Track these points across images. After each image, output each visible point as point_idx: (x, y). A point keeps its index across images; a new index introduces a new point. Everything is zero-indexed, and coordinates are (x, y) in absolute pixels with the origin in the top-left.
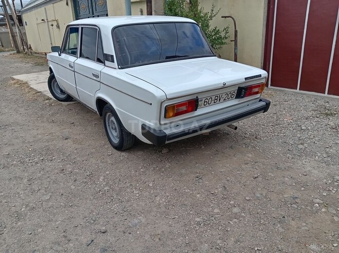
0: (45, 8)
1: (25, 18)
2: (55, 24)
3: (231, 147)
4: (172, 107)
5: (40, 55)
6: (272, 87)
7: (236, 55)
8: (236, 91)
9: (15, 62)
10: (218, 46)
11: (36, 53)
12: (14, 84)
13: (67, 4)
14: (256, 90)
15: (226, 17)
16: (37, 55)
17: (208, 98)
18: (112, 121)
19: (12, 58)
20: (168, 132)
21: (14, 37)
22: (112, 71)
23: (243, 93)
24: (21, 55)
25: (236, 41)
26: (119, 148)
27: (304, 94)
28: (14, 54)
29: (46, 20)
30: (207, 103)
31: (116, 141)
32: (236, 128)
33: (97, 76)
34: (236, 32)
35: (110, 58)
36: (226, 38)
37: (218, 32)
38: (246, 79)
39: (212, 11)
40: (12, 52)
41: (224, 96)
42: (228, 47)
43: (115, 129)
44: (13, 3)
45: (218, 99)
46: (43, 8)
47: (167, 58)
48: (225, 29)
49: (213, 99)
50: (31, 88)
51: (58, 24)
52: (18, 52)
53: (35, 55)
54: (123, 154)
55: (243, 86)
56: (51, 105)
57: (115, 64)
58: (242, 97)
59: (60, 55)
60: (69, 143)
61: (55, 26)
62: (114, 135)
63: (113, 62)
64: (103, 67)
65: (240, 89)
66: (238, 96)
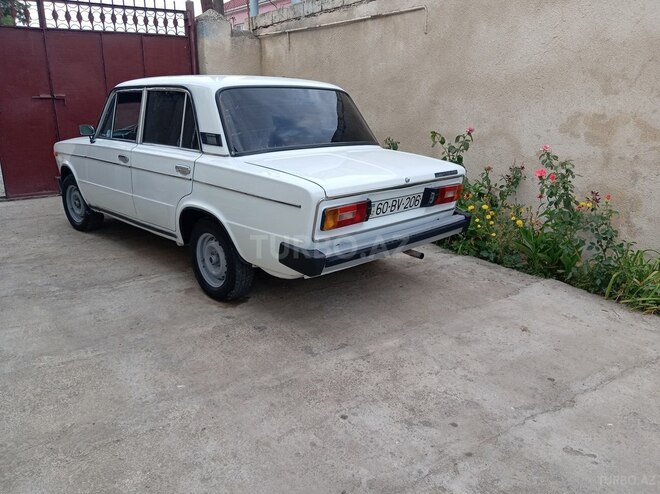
4: (334, 212)
8: (422, 195)
14: (450, 195)
17: (383, 202)
20: (328, 254)
23: (433, 198)
30: (381, 212)
32: (422, 256)
33: (184, 171)
35: (213, 139)
38: (437, 175)
41: (405, 202)
45: (396, 206)
49: (390, 205)
55: (432, 186)
57: (225, 149)
58: (432, 205)
59: (92, 142)
62: (214, 275)
63: (219, 144)
64: (199, 155)
65: (427, 192)
66: (425, 203)
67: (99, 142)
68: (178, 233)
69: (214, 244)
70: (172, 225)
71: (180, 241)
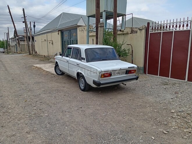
0: (47, 35)
1: (35, 38)
2: (51, 42)
3: (124, 92)
4: (103, 74)
5: (42, 56)
6: (148, 74)
7: (132, 60)
9: (30, 59)
10: (125, 56)
11: (39, 55)
12: (35, 68)
13: (58, 34)
14: (133, 72)
15: (128, 45)
16: (40, 56)
18: (82, 81)
19: (27, 57)
20: (101, 82)
21: (29, 47)
22: (84, 63)
24: (31, 56)
25: (132, 54)
26: (84, 90)
27: (161, 78)
28: (28, 55)
29: (46, 40)
30: (115, 75)
31: (82, 88)
32: (126, 85)
33: (78, 65)
34: (132, 51)
35: (84, 59)
36: (129, 53)
37: (125, 51)
38: (128, 67)
39: (123, 42)
40: (27, 54)
41: (121, 73)
42: (129, 57)
43: (83, 83)
44: (31, 32)
45: (119, 74)
46: (46, 35)
47: (103, 60)
48: (128, 49)
49: (117, 73)
50: (44, 70)
51: (52, 42)
52: (30, 54)
53: (39, 56)
54: (85, 92)
55: (128, 70)
56: (55, 76)
57: (85, 61)
59: (62, 57)
60: (65, 88)
61: (51, 43)
62: (82, 86)
63: (85, 60)
64: (81, 62)
65: (127, 71)
66: (126, 73)
67: (64, 57)
68: (76, 77)
69: (83, 80)
70: (75, 75)
71: (77, 78)
